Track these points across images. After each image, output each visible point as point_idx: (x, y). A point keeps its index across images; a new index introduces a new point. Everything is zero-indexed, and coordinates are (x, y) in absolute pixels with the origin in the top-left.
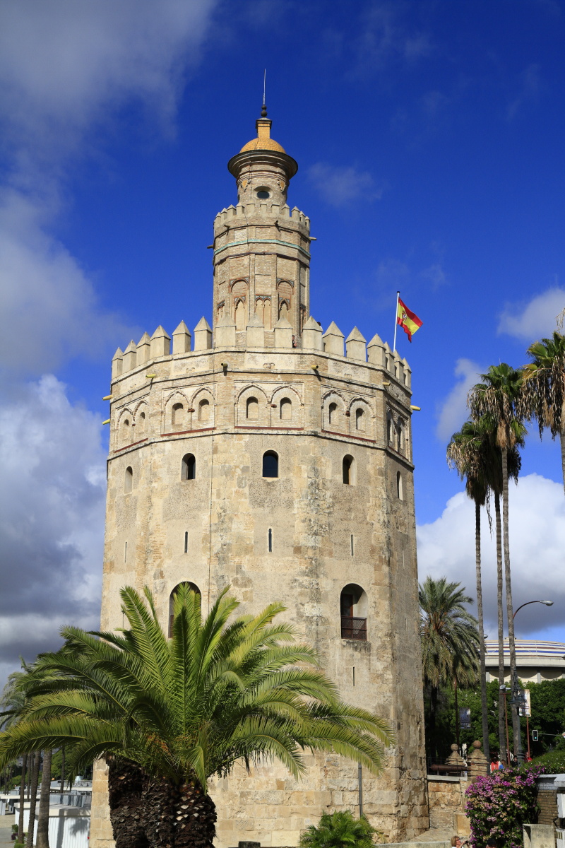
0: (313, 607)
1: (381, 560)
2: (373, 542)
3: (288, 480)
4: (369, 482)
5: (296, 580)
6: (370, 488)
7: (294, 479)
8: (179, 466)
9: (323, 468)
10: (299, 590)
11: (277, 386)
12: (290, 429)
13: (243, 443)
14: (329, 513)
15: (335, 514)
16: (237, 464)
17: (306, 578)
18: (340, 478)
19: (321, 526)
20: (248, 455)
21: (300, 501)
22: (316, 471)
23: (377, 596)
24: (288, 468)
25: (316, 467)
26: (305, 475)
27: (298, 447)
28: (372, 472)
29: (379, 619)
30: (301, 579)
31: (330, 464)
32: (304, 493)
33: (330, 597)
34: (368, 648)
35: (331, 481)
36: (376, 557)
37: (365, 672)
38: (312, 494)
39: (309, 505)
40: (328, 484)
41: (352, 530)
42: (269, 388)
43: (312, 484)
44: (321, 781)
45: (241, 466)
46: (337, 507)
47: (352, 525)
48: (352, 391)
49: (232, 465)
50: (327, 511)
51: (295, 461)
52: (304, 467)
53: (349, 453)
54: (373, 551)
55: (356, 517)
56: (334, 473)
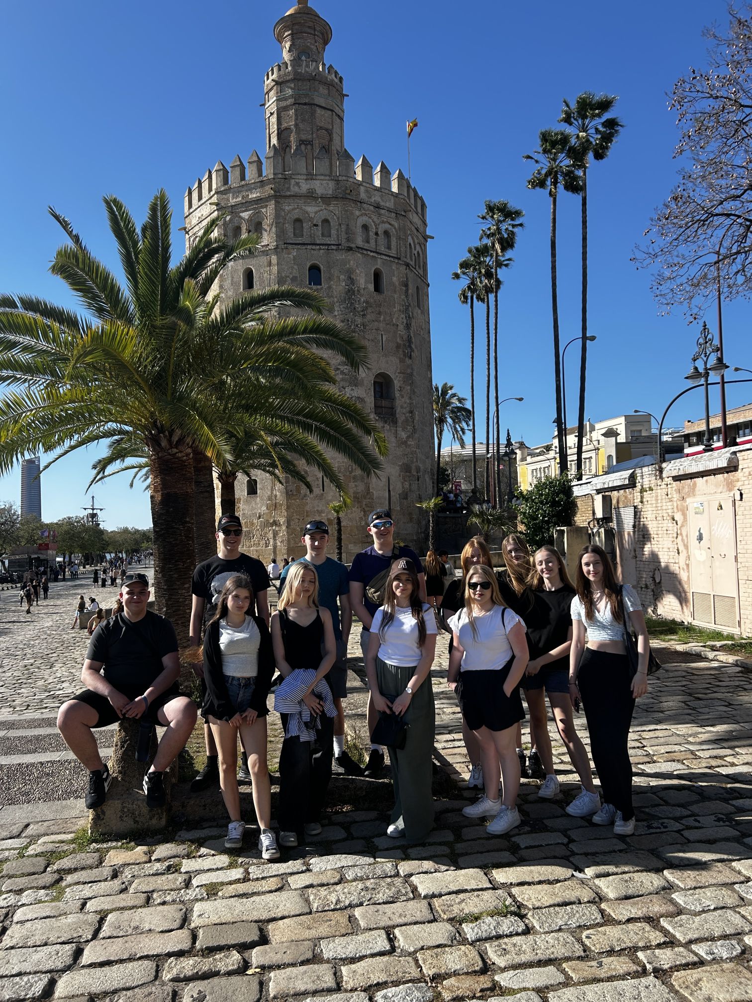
0: (352, 390)
1: (404, 355)
2: (398, 340)
3: (330, 287)
4: (395, 292)
5: (338, 369)
6: (396, 296)
7: (334, 287)
8: (240, 278)
9: (358, 278)
10: (341, 376)
11: (317, 209)
12: (330, 245)
13: (291, 256)
14: (363, 315)
15: (368, 316)
16: (288, 275)
17: (346, 367)
18: (371, 287)
19: (357, 325)
20: (296, 267)
21: (340, 305)
22: (351, 281)
23: (402, 382)
24: (329, 278)
25: (352, 276)
26: (344, 284)
27: (337, 260)
28: (397, 284)
29: (403, 400)
30: (342, 368)
31: (363, 275)
32: (342, 298)
33: (365, 383)
34: (395, 422)
35: (364, 289)
36: (401, 352)
37: (393, 439)
38: (349, 298)
39: (347, 308)
40: (362, 291)
41: (382, 329)
42: (311, 209)
43: (349, 291)
44: (361, 518)
45: (291, 276)
46: (369, 310)
47: (382, 325)
48: (380, 215)
49: (283, 275)
50: (362, 313)
51: (335, 272)
52: (342, 277)
53: (378, 267)
54: (398, 347)
55: (384, 320)
56: (366, 282)
